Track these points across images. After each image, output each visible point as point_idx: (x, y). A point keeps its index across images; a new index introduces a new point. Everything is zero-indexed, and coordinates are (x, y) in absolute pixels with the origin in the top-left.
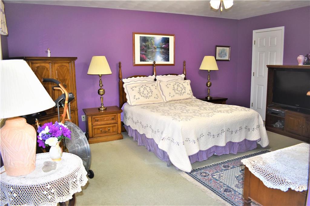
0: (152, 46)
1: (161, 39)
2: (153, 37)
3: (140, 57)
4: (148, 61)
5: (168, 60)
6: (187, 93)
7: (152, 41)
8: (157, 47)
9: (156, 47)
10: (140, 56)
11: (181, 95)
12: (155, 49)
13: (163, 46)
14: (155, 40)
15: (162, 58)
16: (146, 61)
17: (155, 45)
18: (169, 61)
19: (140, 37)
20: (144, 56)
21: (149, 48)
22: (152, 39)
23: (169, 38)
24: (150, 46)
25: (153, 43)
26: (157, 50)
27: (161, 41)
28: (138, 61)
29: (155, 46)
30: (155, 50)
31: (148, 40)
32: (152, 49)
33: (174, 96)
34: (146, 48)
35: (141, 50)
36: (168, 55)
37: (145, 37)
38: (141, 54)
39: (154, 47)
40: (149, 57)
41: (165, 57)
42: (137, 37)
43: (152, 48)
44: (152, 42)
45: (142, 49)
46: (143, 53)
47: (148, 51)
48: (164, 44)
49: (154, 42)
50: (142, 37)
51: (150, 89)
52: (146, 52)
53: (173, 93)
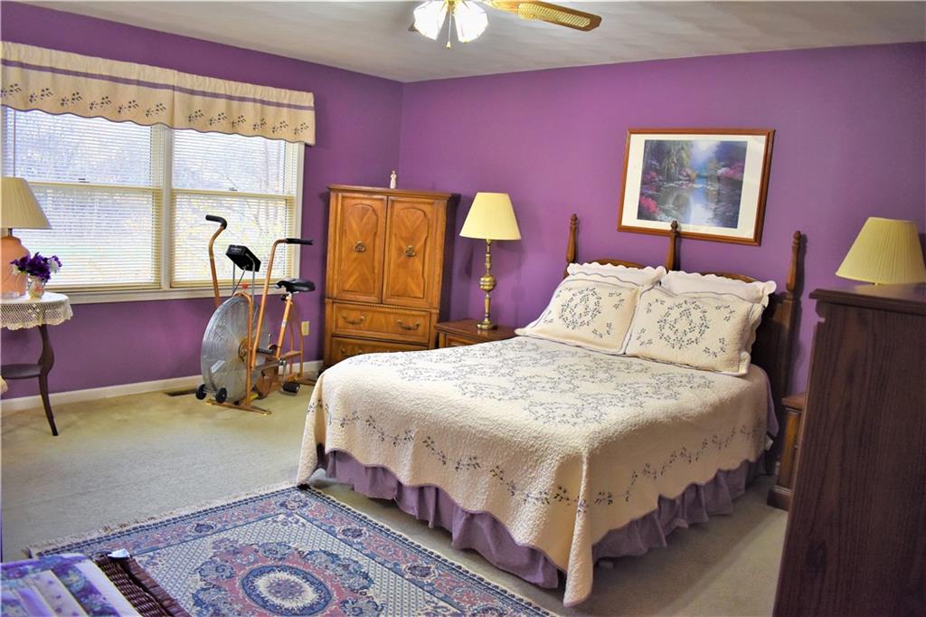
0: (680, 171)
1: (715, 149)
2: (687, 143)
3: (639, 207)
4: (661, 221)
5: (732, 222)
6: (702, 345)
7: (684, 155)
8: (699, 176)
9: (694, 175)
10: (640, 202)
11: (677, 347)
12: (691, 180)
13: (722, 171)
14: (693, 151)
15: (710, 214)
16: (655, 220)
17: (691, 168)
18: (736, 227)
19: (646, 141)
20: (652, 203)
21: (670, 178)
22: (682, 148)
23: (746, 142)
24: (673, 171)
25: (686, 160)
26: (695, 186)
27: (714, 155)
28: (630, 218)
29: (690, 172)
30: (690, 185)
31: (669, 152)
32: (679, 180)
33: (650, 342)
34: (661, 177)
35: (644, 183)
36: (734, 204)
37: (659, 141)
38: (642, 194)
39: (688, 175)
40: (666, 207)
41: (725, 213)
42: (637, 144)
43: (681, 177)
44: (682, 157)
45: (646, 182)
46: (650, 192)
47: (667, 188)
48: (724, 166)
49: (688, 157)
50: (653, 141)
51: (597, 304)
52: (658, 189)
53: (652, 332)
